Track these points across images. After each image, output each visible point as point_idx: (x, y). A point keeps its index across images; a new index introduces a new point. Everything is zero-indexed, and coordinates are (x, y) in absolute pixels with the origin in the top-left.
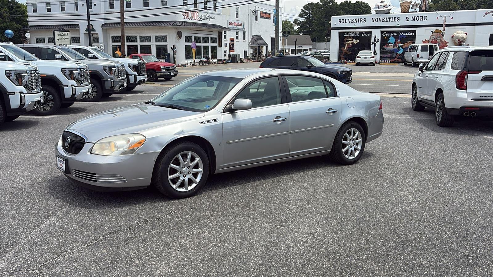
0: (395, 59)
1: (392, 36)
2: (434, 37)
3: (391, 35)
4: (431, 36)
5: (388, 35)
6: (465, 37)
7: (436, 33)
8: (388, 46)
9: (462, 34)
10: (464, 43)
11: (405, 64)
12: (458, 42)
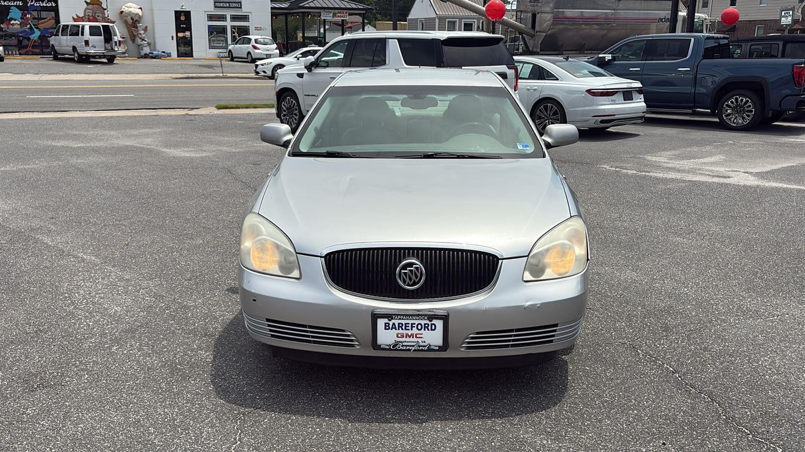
0: (28, 49)
1: (14, 6)
2: (91, 11)
3: (12, 4)
4: (86, 9)
5: (6, 3)
6: (141, 14)
7: (93, 4)
8: (9, 24)
9: (135, 10)
10: (141, 25)
11: (56, 58)
12: (132, 21)
